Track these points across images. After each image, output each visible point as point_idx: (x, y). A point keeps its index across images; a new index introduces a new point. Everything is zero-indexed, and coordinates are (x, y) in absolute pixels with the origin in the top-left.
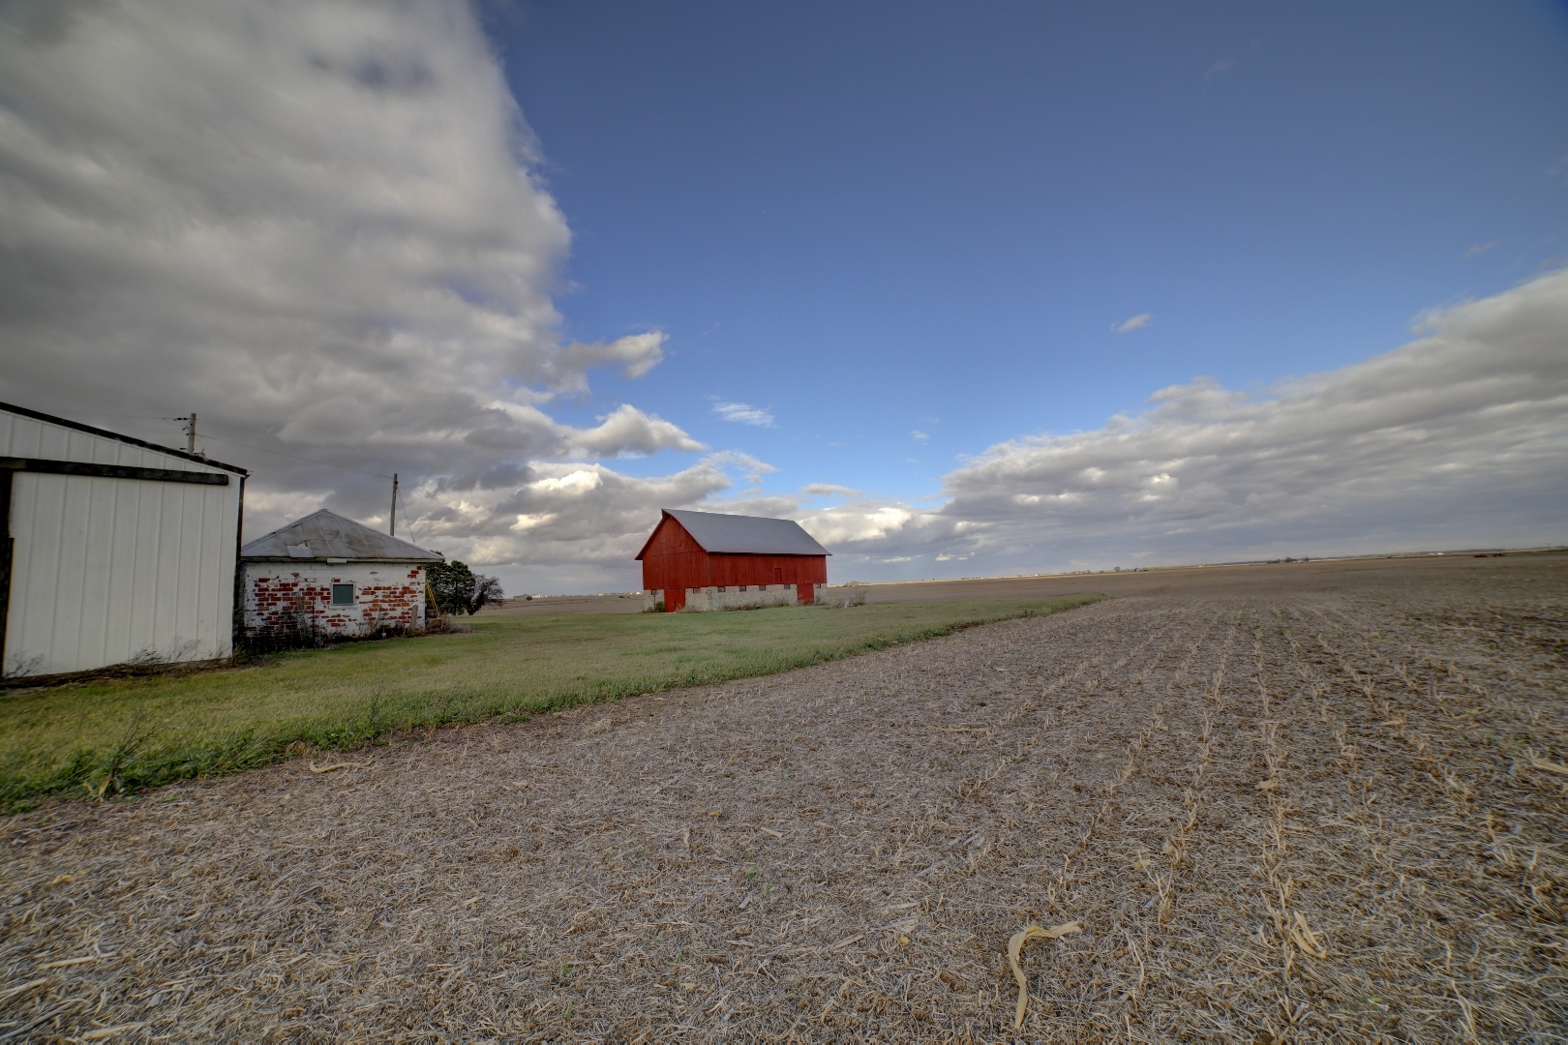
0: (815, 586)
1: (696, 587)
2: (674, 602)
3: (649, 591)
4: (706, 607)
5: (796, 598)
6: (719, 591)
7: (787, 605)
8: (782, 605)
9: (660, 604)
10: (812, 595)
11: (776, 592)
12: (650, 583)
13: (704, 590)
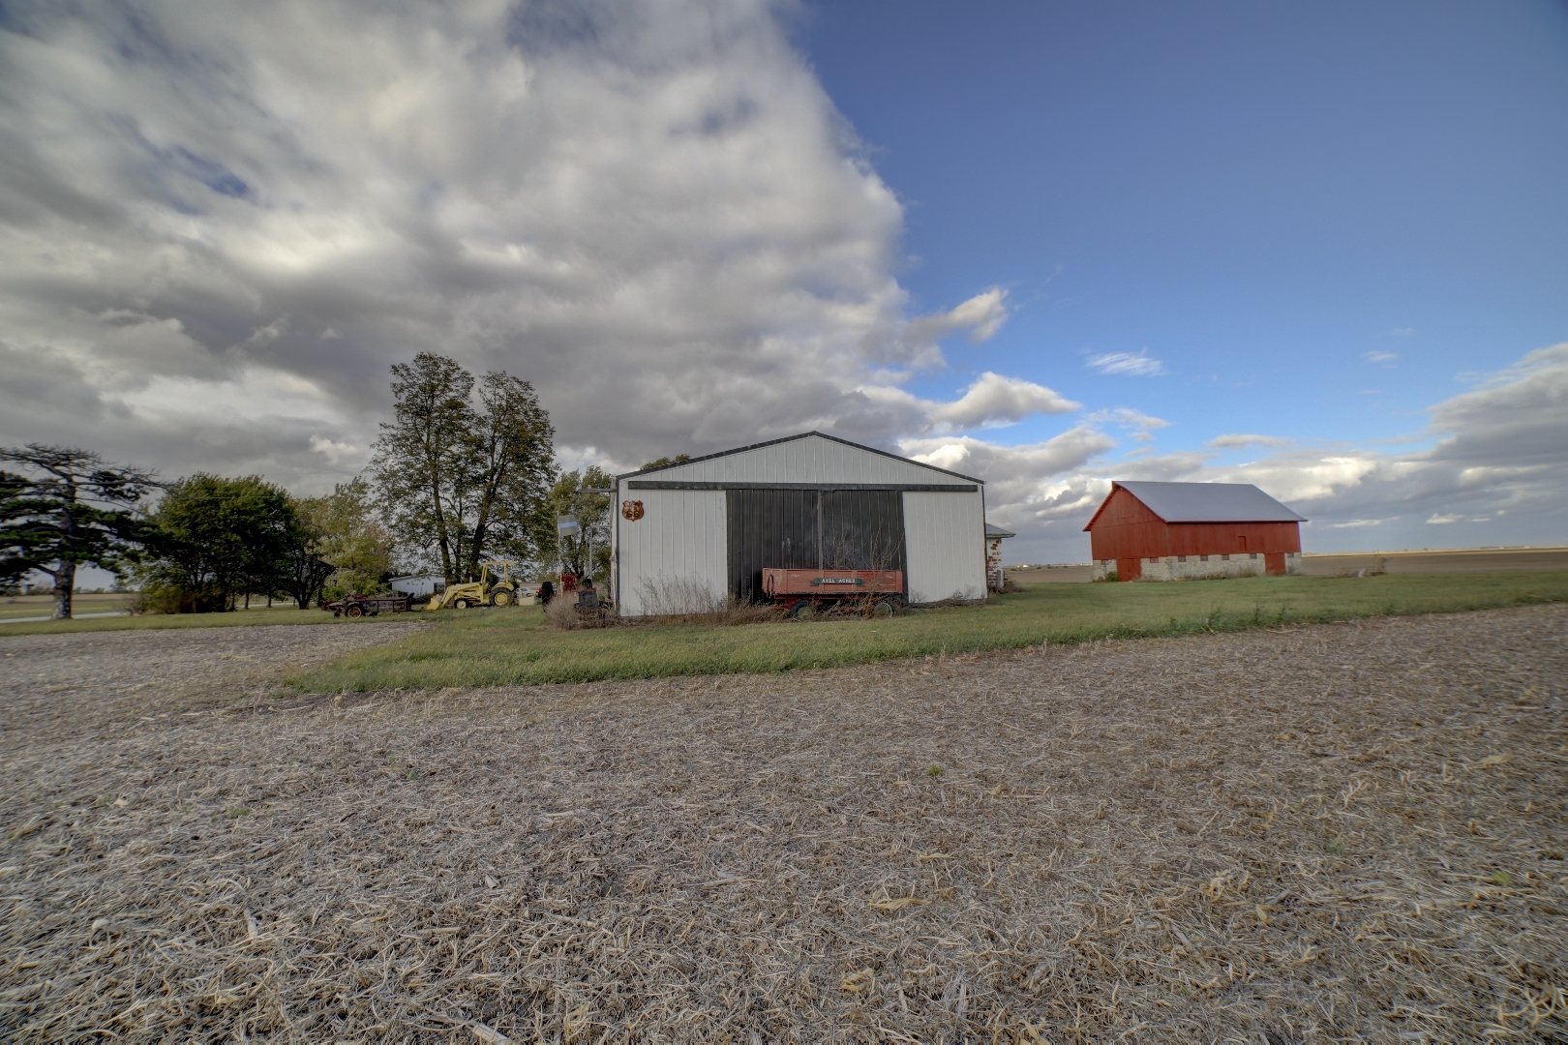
0: (1286, 555)
1: (1153, 558)
2: (1128, 571)
3: (1099, 561)
4: (1165, 576)
5: (1264, 568)
6: (1180, 561)
7: (1255, 575)
8: (1249, 576)
9: (1111, 574)
10: (1283, 566)
11: (1240, 561)
12: (1100, 553)
13: (1162, 560)
